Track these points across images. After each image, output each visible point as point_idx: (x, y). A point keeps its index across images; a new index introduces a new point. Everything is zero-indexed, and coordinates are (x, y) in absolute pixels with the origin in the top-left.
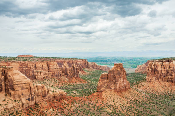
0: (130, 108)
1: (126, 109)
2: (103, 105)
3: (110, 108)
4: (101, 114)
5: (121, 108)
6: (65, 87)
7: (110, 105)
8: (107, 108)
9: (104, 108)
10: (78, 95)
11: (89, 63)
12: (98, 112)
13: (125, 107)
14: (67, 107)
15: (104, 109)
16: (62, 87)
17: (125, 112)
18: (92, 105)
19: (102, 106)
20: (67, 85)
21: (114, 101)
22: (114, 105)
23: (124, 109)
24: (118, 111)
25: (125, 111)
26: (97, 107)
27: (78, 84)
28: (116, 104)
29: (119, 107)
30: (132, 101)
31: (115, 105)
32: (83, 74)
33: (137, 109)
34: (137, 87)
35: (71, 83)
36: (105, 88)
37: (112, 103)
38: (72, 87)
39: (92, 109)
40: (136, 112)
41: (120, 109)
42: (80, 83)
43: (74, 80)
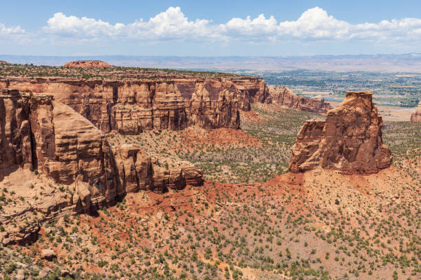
0: (387, 226)
1: (376, 227)
2: (307, 212)
3: (325, 219)
4: (297, 234)
5: (360, 222)
6: (198, 154)
7: (325, 211)
8: (318, 219)
9: (309, 219)
10: (234, 177)
11: (271, 88)
12: (291, 230)
13: (371, 222)
14: (203, 210)
15: (307, 222)
16: (190, 155)
17: (372, 235)
18: (274, 207)
19: (302, 213)
20: (204, 150)
21: (337, 203)
22: (337, 211)
23: (367, 226)
24: (351, 231)
25: (372, 233)
26: (287, 215)
27: (236, 147)
28: (344, 211)
29: (353, 219)
30: (394, 206)
31: (341, 212)
32: (249, 121)
33: (411, 231)
34: (413, 165)
35: (217, 145)
36: (312, 163)
37: (333, 208)
38: (219, 156)
39: (274, 218)
40: (406, 240)
41: (355, 225)
42: (241, 145)
43: (225, 136)
